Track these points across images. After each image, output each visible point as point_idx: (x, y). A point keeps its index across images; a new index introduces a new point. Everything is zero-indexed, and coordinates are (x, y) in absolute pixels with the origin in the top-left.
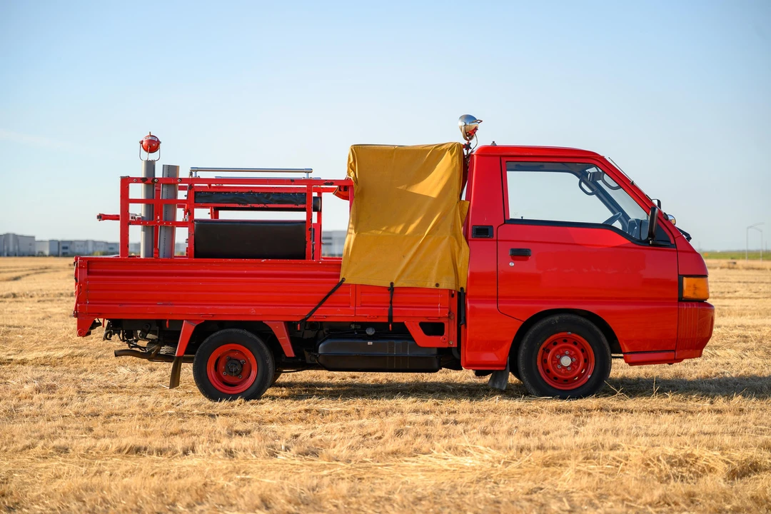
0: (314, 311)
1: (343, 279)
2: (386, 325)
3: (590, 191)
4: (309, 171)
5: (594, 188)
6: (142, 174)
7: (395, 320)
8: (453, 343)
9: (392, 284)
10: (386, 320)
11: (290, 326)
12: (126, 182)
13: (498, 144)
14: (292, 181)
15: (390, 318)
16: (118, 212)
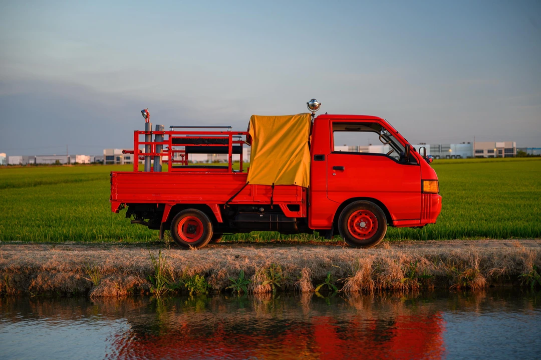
0: (232, 198)
1: (249, 182)
2: (269, 206)
3: (385, 142)
4: (230, 127)
5: (388, 140)
6: (144, 130)
7: (274, 204)
8: (304, 216)
9: (273, 184)
10: (269, 203)
11: (221, 206)
12: (137, 133)
13: (328, 113)
14: (222, 133)
15: (272, 202)
16: (132, 149)
